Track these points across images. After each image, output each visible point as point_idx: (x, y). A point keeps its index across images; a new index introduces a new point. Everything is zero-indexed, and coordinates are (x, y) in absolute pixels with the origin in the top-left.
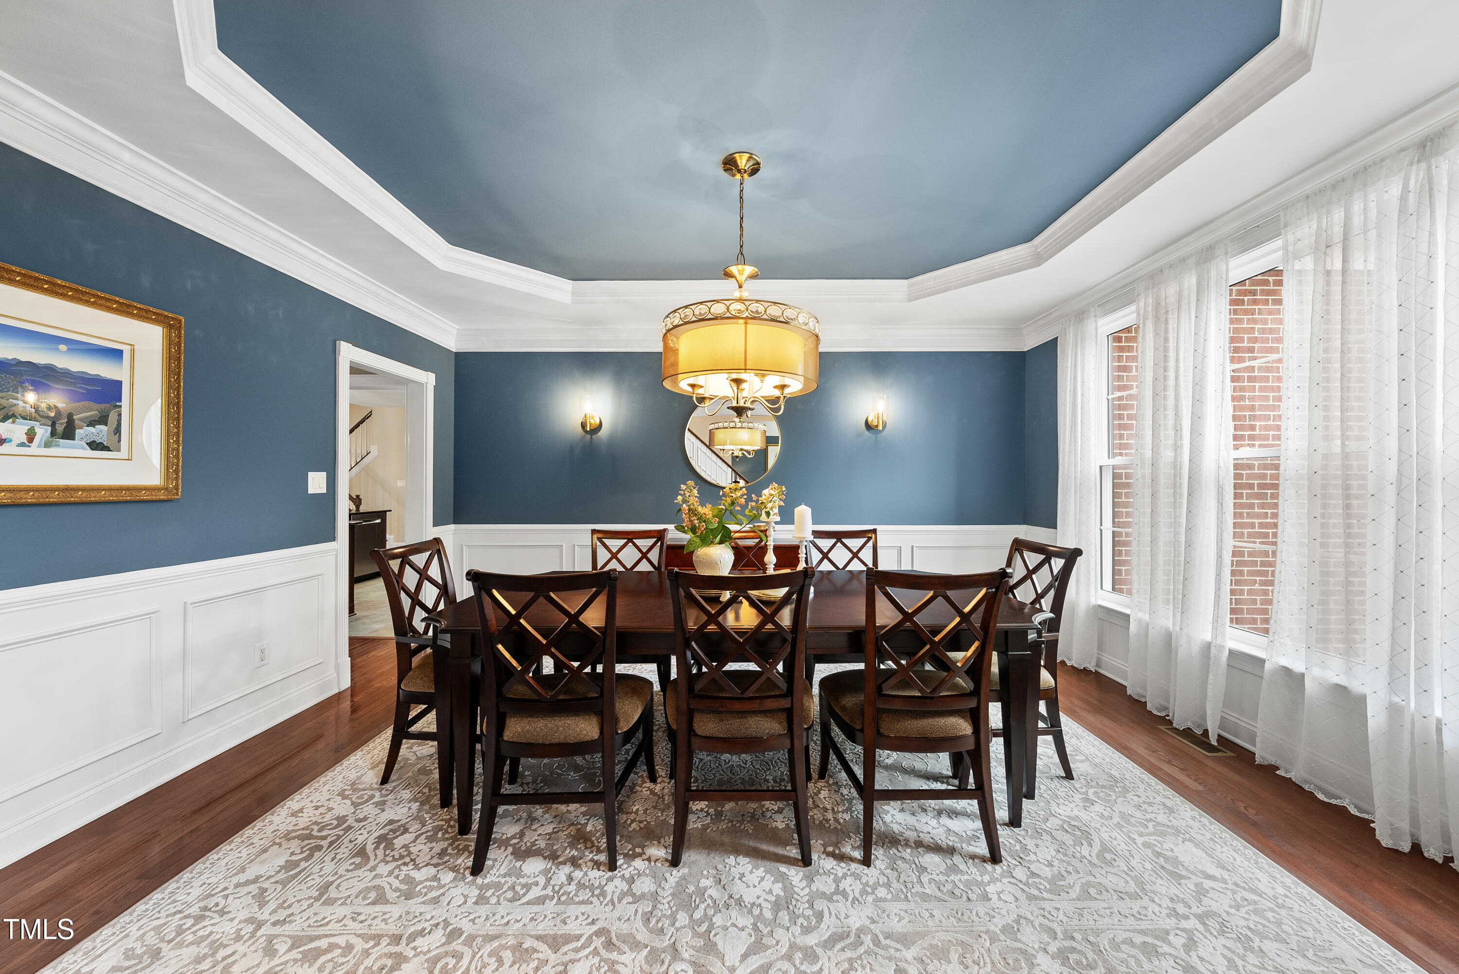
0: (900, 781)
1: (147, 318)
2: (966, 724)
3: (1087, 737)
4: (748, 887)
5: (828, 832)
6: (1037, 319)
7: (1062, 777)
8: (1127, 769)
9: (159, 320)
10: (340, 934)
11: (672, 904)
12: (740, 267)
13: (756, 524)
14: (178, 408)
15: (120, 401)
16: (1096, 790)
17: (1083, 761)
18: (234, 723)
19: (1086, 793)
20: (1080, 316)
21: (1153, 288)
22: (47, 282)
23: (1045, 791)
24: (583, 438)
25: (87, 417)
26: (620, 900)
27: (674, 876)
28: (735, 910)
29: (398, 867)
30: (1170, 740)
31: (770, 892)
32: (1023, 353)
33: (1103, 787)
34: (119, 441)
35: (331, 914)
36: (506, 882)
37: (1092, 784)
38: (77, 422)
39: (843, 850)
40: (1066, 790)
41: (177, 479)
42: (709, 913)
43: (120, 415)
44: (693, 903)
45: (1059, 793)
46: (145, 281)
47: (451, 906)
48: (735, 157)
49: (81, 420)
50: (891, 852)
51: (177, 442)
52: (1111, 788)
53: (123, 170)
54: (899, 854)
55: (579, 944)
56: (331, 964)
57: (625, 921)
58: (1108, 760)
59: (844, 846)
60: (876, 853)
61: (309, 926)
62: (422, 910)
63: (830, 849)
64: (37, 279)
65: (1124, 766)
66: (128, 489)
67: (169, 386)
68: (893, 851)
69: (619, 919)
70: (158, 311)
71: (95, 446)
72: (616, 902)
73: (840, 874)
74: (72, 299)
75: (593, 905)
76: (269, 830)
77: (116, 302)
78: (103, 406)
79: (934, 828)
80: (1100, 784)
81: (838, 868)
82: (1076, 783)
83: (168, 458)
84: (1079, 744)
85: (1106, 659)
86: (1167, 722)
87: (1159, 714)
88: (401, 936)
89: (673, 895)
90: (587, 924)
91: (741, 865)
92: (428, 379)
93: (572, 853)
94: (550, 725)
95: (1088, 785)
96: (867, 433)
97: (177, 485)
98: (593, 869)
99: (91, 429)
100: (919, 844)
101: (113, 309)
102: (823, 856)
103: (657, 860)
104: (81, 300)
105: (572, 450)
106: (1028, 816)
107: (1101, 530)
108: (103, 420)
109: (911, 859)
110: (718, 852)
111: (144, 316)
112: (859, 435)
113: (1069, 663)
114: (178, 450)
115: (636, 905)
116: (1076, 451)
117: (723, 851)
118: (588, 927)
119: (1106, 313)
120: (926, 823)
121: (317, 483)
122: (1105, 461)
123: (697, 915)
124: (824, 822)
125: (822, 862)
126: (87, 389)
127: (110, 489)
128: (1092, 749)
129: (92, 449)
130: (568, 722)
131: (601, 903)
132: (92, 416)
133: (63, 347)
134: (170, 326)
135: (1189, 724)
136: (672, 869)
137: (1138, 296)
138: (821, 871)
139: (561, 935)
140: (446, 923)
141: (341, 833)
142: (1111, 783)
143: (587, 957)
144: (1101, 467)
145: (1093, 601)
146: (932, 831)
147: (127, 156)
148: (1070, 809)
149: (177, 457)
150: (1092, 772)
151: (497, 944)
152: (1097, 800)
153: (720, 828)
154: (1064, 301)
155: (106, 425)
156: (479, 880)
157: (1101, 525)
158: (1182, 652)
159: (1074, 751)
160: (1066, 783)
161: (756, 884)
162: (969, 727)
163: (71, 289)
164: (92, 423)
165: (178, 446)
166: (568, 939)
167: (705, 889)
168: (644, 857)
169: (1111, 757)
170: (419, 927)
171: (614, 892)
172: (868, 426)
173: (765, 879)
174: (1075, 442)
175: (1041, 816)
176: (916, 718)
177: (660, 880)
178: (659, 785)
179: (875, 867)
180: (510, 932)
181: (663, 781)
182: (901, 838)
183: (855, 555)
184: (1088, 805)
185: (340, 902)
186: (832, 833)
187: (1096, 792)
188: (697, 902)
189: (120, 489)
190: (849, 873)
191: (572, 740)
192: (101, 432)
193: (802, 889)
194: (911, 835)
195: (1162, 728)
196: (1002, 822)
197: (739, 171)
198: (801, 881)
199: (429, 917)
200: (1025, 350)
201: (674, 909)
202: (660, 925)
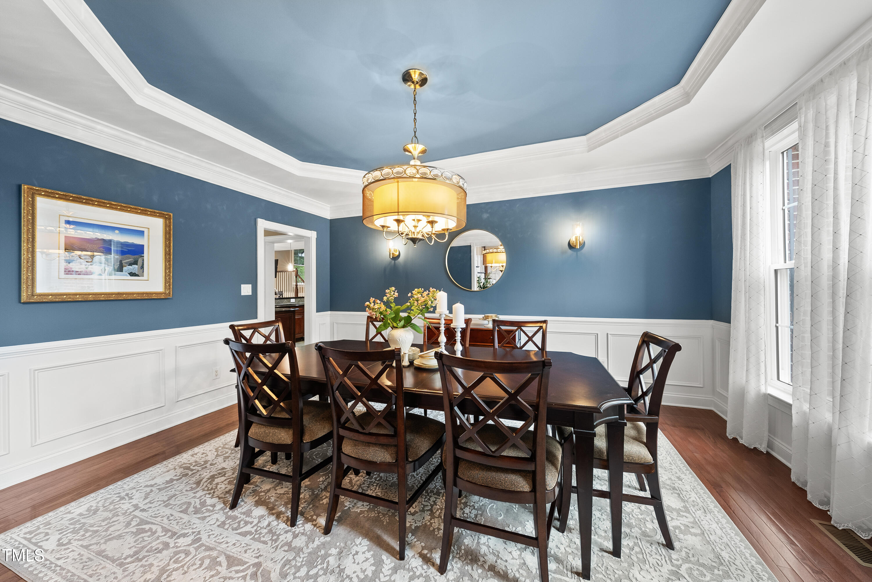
0: (514, 512)
1: (155, 215)
2: (524, 483)
3: (716, 513)
4: (354, 562)
5: (433, 538)
6: (715, 149)
7: (663, 545)
8: (741, 554)
9: (161, 216)
10: (158, 524)
11: (305, 559)
12: (413, 145)
13: (486, 315)
14: (170, 256)
15: (143, 253)
16: (691, 565)
17: (696, 535)
18: (201, 405)
19: (679, 567)
20: (750, 139)
21: (813, 99)
22: (108, 204)
23: (637, 553)
24: (391, 262)
25: (128, 262)
26: (282, 547)
27: (321, 539)
28: (334, 577)
29: (205, 494)
30: (818, 537)
31: (364, 571)
32: (710, 178)
33: (703, 565)
34: (143, 272)
35: (163, 512)
36: (240, 517)
37: (692, 559)
38: (124, 264)
39: (433, 555)
40: (660, 558)
41: (170, 289)
42: (319, 573)
43: (143, 260)
44: (316, 563)
45: (650, 559)
46: (155, 198)
47: (208, 524)
48: (410, 72)
49: (126, 263)
50: (466, 568)
51: (170, 272)
52: (711, 569)
53: (143, 149)
54: (470, 571)
55: (241, 568)
56: (141, 539)
57: (274, 562)
58: (725, 540)
59: (436, 553)
60: (455, 565)
61: (151, 516)
62: (195, 522)
63: (425, 552)
64: (104, 203)
65: (741, 551)
66: (147, 293)
67: (166, 246)
68: (468, 568)
69: (272, 559)
70: (159, 212)
71: (132, 274)
72: (279, 548)
73: (418, 574)
74: (121, 210)
75: (266, 546)
76: (179, 460)
77: (140, 209)
78: (136, 256)
79: (513, 558)
80: (701, 561)
81: (420, 568)
82: (674, 555)
83: (166, 279)
84: (702, 518)
85: (777, 443)
86: (825, 516)
87: (821, 507)
88: (176, 533)
89: (310, 553)
90: (254, 557)
91: (361, 546)
92: (313, 235)
93: (282, 509)
94: (267, 431)
95: (687, 560)
96: (570, 251)
97: (170, 291)
98: (284, 522)
99: (130, 267)
100: (492, 568)
101: (138, 212)
102: (417, 556)
103: (319, 527)
104: (124, 210)
105: (385, 270)
106: (603, 572)
107: (777, 328)
108: (135, 263)
109: (477, 579)
110: (355, 532)
111: (153, 215)
112: (563, 252)
113: (741, 441)
114: (170, 275)
115: (286, 553)
116: (745, 257)
117: (359, 532)
118: (254, 559)
119: (773, 133)
120: (510, 553)
121: (246, 290)
122: (780, 265)
123: (313, 572)
124: (436, 530)
125: (413, 559)
126: (128, 249)
127: (138, 294)
128: (714, 526)
129: (131, 276)
130: (276, 431)
131: (272, 545)
132: (131, 261)
133: (117, 232)
134: (167, 218)
135: (850, 526)
136: (323, 535)
137: (800, 109)
138: (407, 567)
139: (239, 559)
140: (199, 533)
141: (200, 469)
142: (714, 564)
143: (238, 578)
144: (776, 271)
145: (763, 390)
146: (510, 561)
147: (144, 143)
148: (650, 577)
149: (170, 279)
150: (699, 547)
151: (208, 553)
152: (687, 576)
153: (369, 516)
154: (735, 130)
155: (137, 265)
156: (230, 513)
157: (777, 322)
158: (840, 451)
159: (693, 523)
160: (663, 551)
161: (360, 562)
162: (527, 485)
163: (119, 206)
164: (130, 264)
165: (170, 274)
166: (241, 563)
167: (330, 555)
168: (314, 523)
169: (731, 538)
170: (186, 531)
171: (283, 540)
172: (571, 246)
173: (369, 561)
174: (745, 250)
175: (616, 576)
176: (483, 470)
177: (311, 539)
178: (357, 478)
179: (446, 577)
180: (218, 549)
181: (362, 476)
182: (482, 559)
183: (530, 339)
184: (674, 578)
185: (170, 507)
186: (436, 540)
187: (691, 568)
188: (318, 563)
189: (143, 294)
190: (424, 574)
191: (276, 442)
192: (135, 268)
193: (385, 576)
194: (491, 559)
195: (816, 522)
196: (575, 570)
197: (413, 82)
198: (388, 570)
199: (194, 527)
200: (710, 176)
201: (303, 563)
202: (288, 572)
